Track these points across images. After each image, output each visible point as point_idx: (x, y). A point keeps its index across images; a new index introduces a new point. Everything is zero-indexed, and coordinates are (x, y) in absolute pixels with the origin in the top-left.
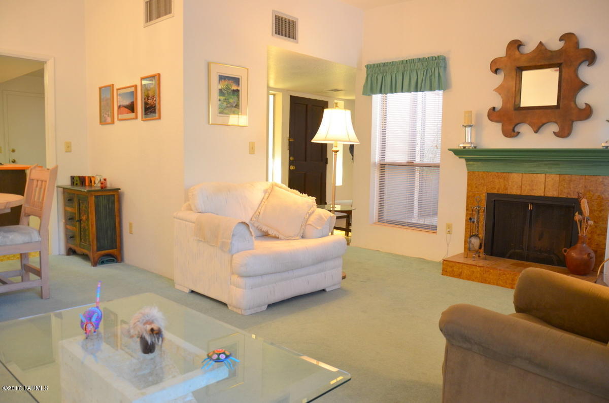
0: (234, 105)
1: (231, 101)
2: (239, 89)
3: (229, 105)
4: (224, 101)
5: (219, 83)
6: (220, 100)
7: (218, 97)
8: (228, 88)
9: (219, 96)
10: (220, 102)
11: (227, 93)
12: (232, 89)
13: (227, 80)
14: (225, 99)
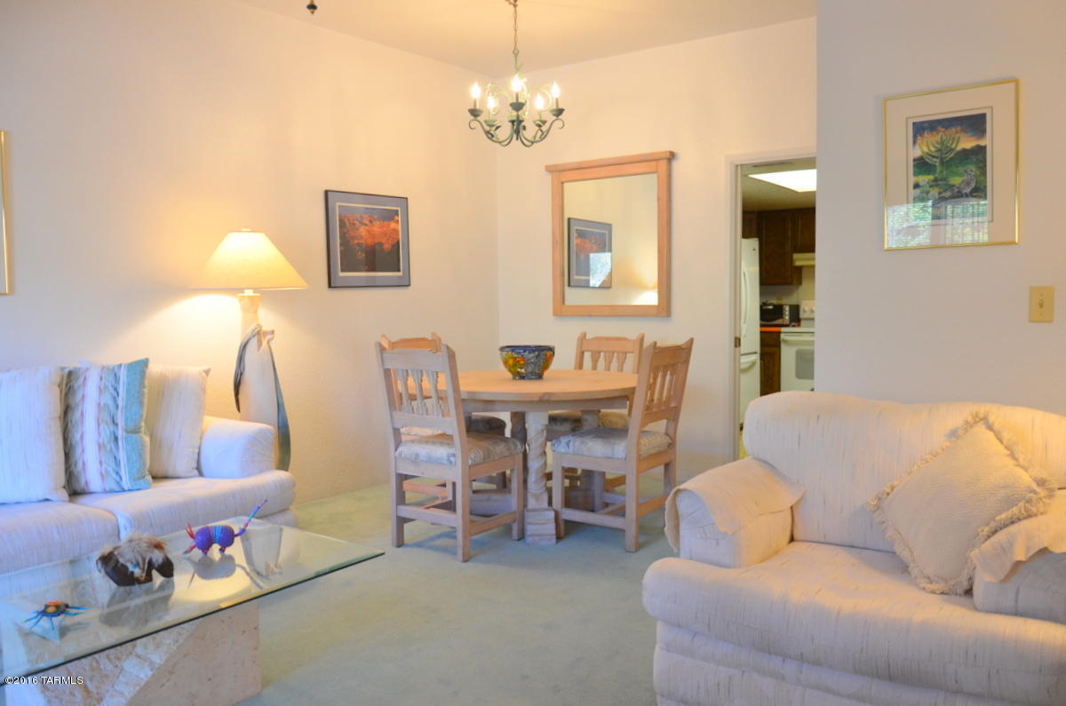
0: (968, 190)
1: (956, 181)
2: (982, 143)
3: (948, 194)
4: (931, 186)
5: (915, 143)
6: (916, 186)
7: (913, 180)
8: (943, 149)
9: (915, 174)
10: (918, 191)
11: (942, 163)
12: (959, 148)
13: (939, 128)
14: (936, 180)
